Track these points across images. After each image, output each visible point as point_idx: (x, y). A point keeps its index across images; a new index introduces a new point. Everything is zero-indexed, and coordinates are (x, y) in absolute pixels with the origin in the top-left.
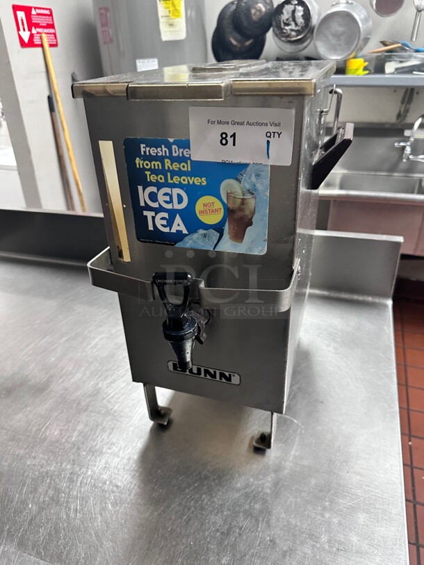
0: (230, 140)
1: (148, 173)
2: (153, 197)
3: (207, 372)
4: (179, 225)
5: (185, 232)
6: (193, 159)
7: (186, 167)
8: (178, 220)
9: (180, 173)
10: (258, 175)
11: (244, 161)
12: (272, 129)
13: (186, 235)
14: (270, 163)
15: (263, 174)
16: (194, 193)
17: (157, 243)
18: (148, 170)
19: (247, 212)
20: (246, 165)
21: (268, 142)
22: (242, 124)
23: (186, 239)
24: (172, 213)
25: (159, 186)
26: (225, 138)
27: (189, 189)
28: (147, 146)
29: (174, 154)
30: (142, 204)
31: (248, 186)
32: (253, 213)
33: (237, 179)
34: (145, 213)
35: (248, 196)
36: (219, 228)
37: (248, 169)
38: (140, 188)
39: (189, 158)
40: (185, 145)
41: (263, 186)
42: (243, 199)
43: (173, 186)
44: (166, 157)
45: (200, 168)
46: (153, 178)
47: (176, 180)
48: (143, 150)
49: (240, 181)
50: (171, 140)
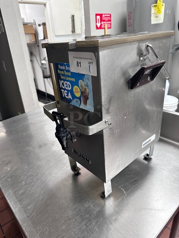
0: (79, 64)
1: (61, 75)
2: (63, 84)
3: (82, 156)
4: (70, 97)
5: (72, 99)
6: (71, 71)
7: (70, 74)
8: (69, 94)
9: (68, 76)
10: (88, 79)
11: (84, 73)
12: (90, 61)
13: (72, 100)
14: (91, 75)
15: (89, 79)
16: (73, 84)
18: (61, 74)
19: (87, 94)
20: (84, 75)
21: (89, 66)
22: (82, 58)
24: (68, 90)
25: (64, 80)
26: (78, 64)
27: (71, 82)
28: (60, 65)
29: (67, 69)
30: (61, 87)
32: (88, 94)
33: (83, 80)
34: (62, 90)
35: (86, 87)
36: (79, 98)
37: (85, 76)
38: (60, 80)
41: (90, 83)
43: (67, 81)
44: (64, 70)
45: (74, 75)
46: (62, 77)
47: (68, 79)
48: (59, 67)
50: (65, 64)
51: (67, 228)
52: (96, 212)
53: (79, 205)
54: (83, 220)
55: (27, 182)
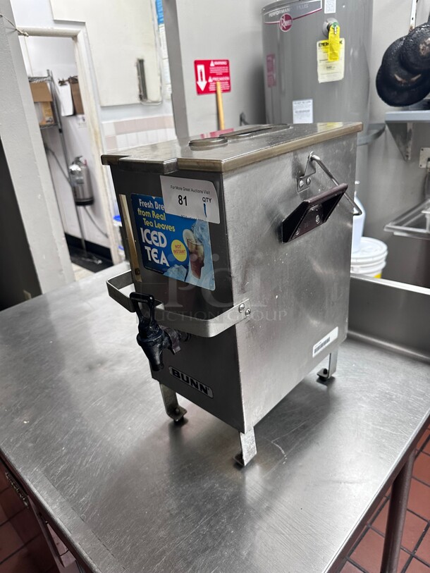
0: (184, 201)
1: (144, 219)
2: (148, 236)
3: (192, 381)
5: (168, 265)
6: (166, 212)
7: (164, 218)
8: (163, 255)
9: (159, 221)
10: (202, 229)
11: (193, 217)
14: (208, 221)
16: (170, 237)
17: (154, 271)
18: (145, 217)
19: (200, 256)
20: (195, 220)
21: (204, 204)
22: (188, 190)
23: (169, 270)
24: (160, 249)
25: (152, 229)
26: (181, 200)
27: (166, 232)
28: (142, 201)
29: (157, 208)
30: (144, 241)
31: (198, 236)
33: (191, 230)
34: (146, 248)
35: (199, 244)
36: (185, 265)
37: (196, 223)
38: (142, 229)
39: (164, 211)
40: (161, 202)
41: (206, 236)
43: (158, 230)
44: (152, 209)
45: (171, 219)
46: (147, 223)
47: (159, 226)
48: (140, 203)
50: (154, 198)
51: (169, 533)
52: (228, 497)
53: (189, 486)
54: (202, 516)
55: (71, 447)
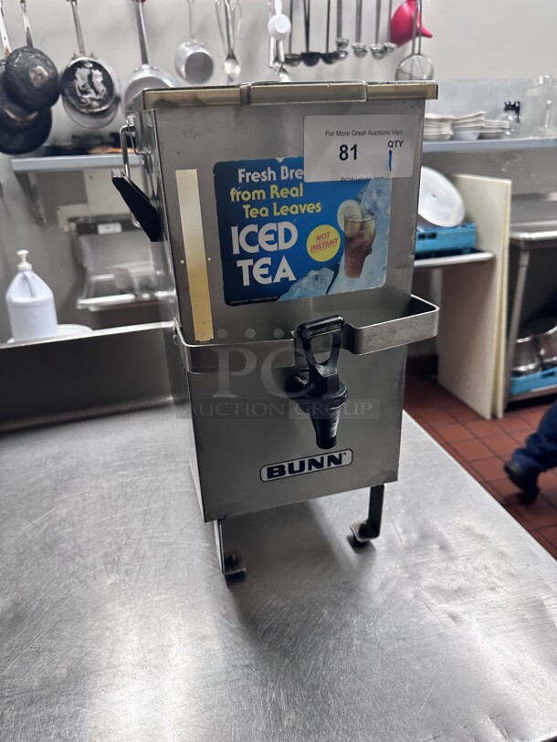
0: (351, 153)
1: (246, 207)
2: (252, 239)
4: (285, 271)
5: (292, 278)
6: (306, 180)
7: (298, 192)
8: (284, 264)
9: (289, 201)
10: (379, 192)
11: (365, 177)
12: (394, 138)
13: (293, 282)
14: (392, 176)
15: (384, 189)
16: (305, 224)
17: (254, 302)
18: (249, 202)
19: (366, 238)
20: (367, 181)
21: (390, 152)
22: (363, 133)
23: (293, 288)
24: (276, 257)
25: (261, 222)
26: (345, 152)
28: (247, 171)
29: (283, 178)
30: (236, 251)
31: (368, 206)
32: (373, 237)
33: (356, 199)
34: (240, 263)
35: (368, 218)
36: (333, 265)
37: (369, 185)
38: (234, 230)
39: (302, 180)
40: (297, 163)
41: (383, 204)
42: (363, 223)
43: (281, 219)
44: (272, 182)
45: (314, 192)
46: (253, 213)
47: (284, 211)
48: (241, 176)
49: (359, 201)
50: (279, 160)
